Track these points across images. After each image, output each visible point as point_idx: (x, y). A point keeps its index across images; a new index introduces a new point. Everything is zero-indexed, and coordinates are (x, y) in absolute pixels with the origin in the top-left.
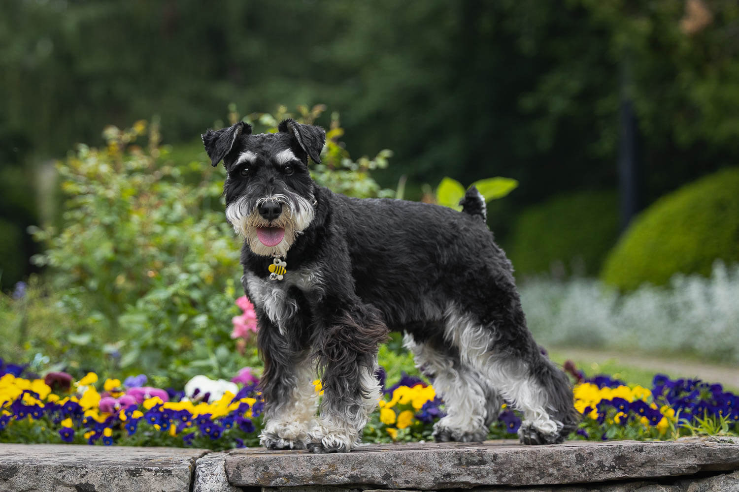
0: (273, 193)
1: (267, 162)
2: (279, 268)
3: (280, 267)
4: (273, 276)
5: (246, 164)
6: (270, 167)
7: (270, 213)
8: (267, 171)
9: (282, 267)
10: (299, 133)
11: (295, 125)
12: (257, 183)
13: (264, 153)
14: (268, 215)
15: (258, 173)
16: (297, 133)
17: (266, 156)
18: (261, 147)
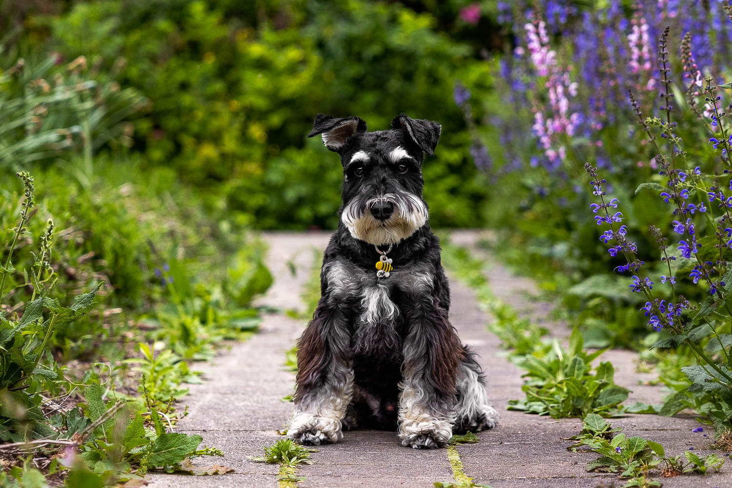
0: (385, 193)
1: (381, 161)
2: (386, 264)
3: (388, 264)
4: (381, 274)
5: (359, 163)
6: (382, 166)
7: (380, 213)
8: (380, 170)
9: (389, 264)
10: (412, 128)
11: (407, 120)
12: (370, 183)
13: (378, 152)
14: (379, 215)
15: (371, 173)
16: (409, 129)
17: (379, 154)
18: (374, 145)
